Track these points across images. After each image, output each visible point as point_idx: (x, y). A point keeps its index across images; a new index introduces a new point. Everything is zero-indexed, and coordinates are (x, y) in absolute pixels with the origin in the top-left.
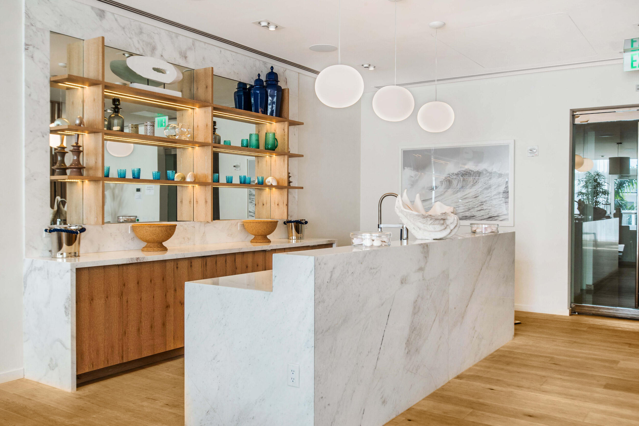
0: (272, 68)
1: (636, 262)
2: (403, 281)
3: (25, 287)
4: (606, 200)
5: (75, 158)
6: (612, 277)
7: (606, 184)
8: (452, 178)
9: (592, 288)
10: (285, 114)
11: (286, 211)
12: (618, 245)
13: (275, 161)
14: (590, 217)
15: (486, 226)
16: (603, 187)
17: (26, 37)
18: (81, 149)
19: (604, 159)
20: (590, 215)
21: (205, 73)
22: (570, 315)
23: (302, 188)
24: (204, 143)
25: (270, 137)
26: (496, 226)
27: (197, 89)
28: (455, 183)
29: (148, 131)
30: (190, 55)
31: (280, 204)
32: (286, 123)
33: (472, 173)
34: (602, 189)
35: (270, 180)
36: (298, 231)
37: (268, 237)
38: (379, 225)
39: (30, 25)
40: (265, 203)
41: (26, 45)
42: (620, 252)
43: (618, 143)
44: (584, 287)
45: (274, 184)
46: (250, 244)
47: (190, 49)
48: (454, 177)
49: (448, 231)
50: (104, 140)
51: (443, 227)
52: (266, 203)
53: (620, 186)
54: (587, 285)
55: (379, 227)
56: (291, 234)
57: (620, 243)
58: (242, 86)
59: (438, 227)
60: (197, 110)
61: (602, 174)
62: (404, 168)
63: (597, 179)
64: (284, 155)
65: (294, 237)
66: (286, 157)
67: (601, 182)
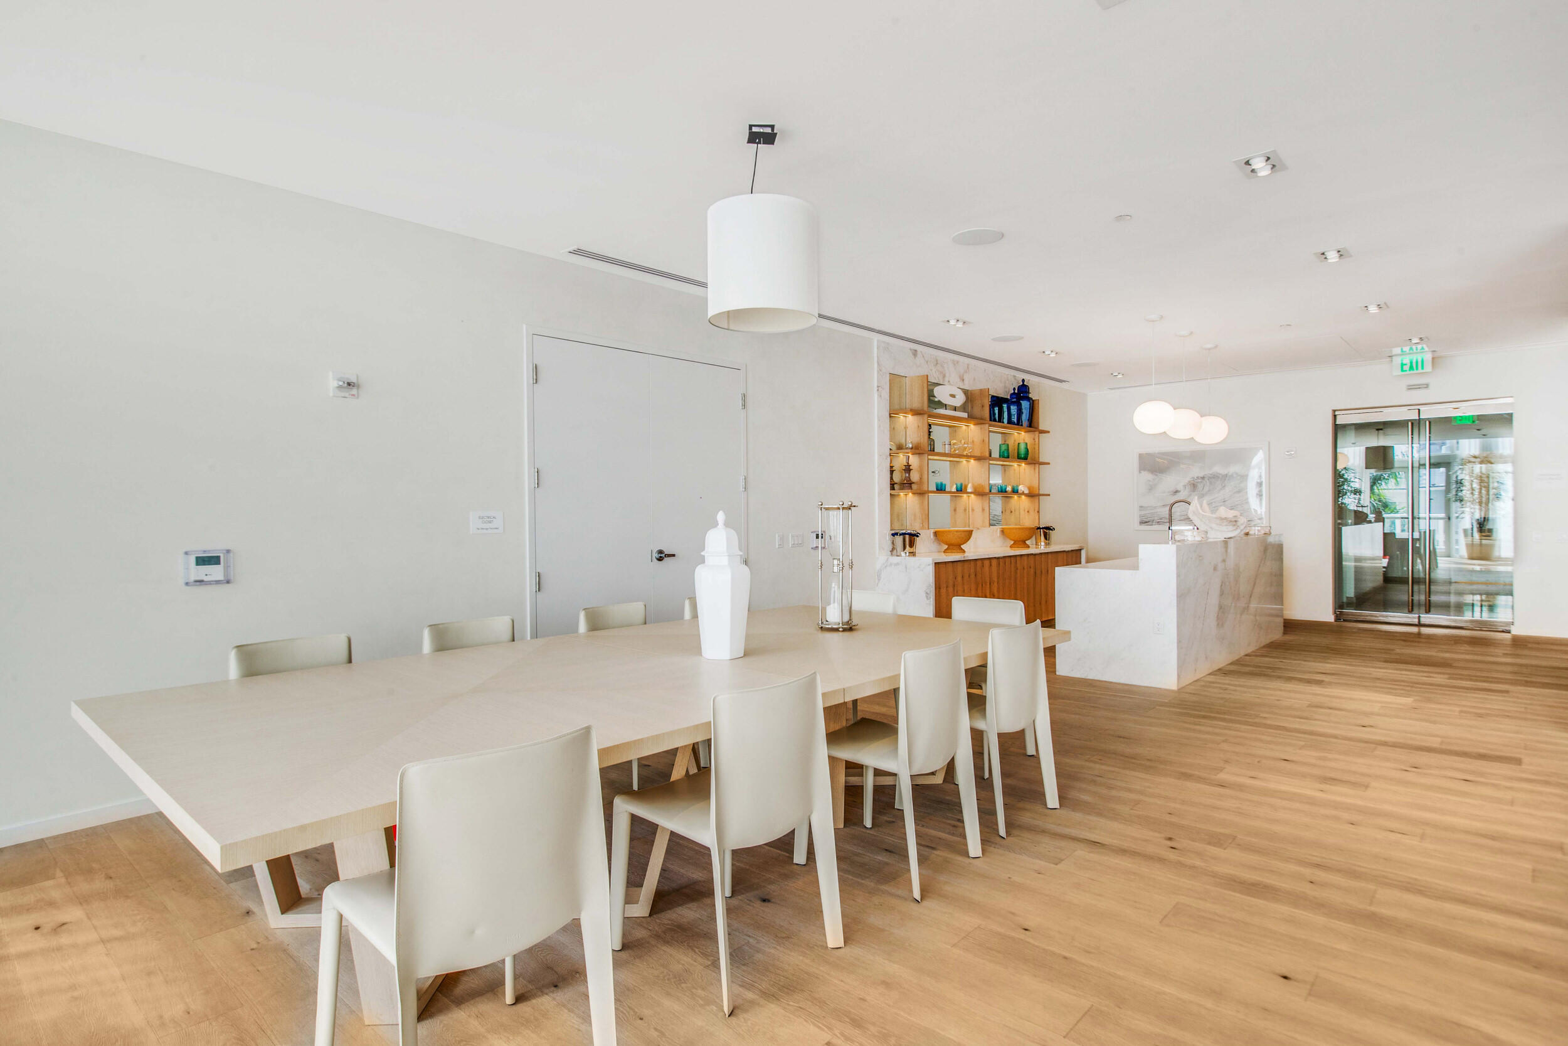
0: (1023, 380)
1: (1408, 578)
2: (1215, 569)
3: (879, 580)
4: (1357, 501)
5: (907, 475)
6: (1376, 591)
7: (1357, 480)
8: (1197, 482)
9: (1355, 601)
10: (1034, 424)
11: (1037, 517)
12: (1381, 560)
13: (1025, 469)
14: (1350, 521)
15: (1259, 528)
16: (1352, 484)
17: (878, 381)
18: (911, 467)
19: (1355, 447)
20: (1350, 519)
21: (981, 394)
22: (1335, 621)
23: (1049, 495)
24: (981, 457)
25: (1022, 447)
26: (1269, 528)
27: (972, 407)
28: (1200, 486)
29: (947, 449)
30: (966, 377)
31: (1030, 511)
32: (1037, 433)
33: (1221, 476)
34: (1351, 487)
35: (1021, 488)
36: (1046, 536)
37: (1027, 542)
38: (1169, 528)
39: (880, 370)
40: (1013, 511)
41: (878, 387)
42: (1384, 567)
43: (1378, 430)
44: (1345, 600)
45: (1026, 491)
46: (1009, 548)
47: (966, 372)
48: (1199, 481)
49: (1239, 531)
50: (928, 459)
51: (1235, 528)
52: (1015, 511)
53: (1375, 481)
54: (1347, 598)
55: (1169, 529)
56: (1039, 541)
57: (1385, 556)
58: (995, 399)
59: (1231, 528)
60: (972, 426)
61: (1352, 468)
62: (1140, 472)
63: (1343, 474)
64: (1035, 464)
65: (1043, 544)
66: (1037, 465)
67: (1349, 478)
